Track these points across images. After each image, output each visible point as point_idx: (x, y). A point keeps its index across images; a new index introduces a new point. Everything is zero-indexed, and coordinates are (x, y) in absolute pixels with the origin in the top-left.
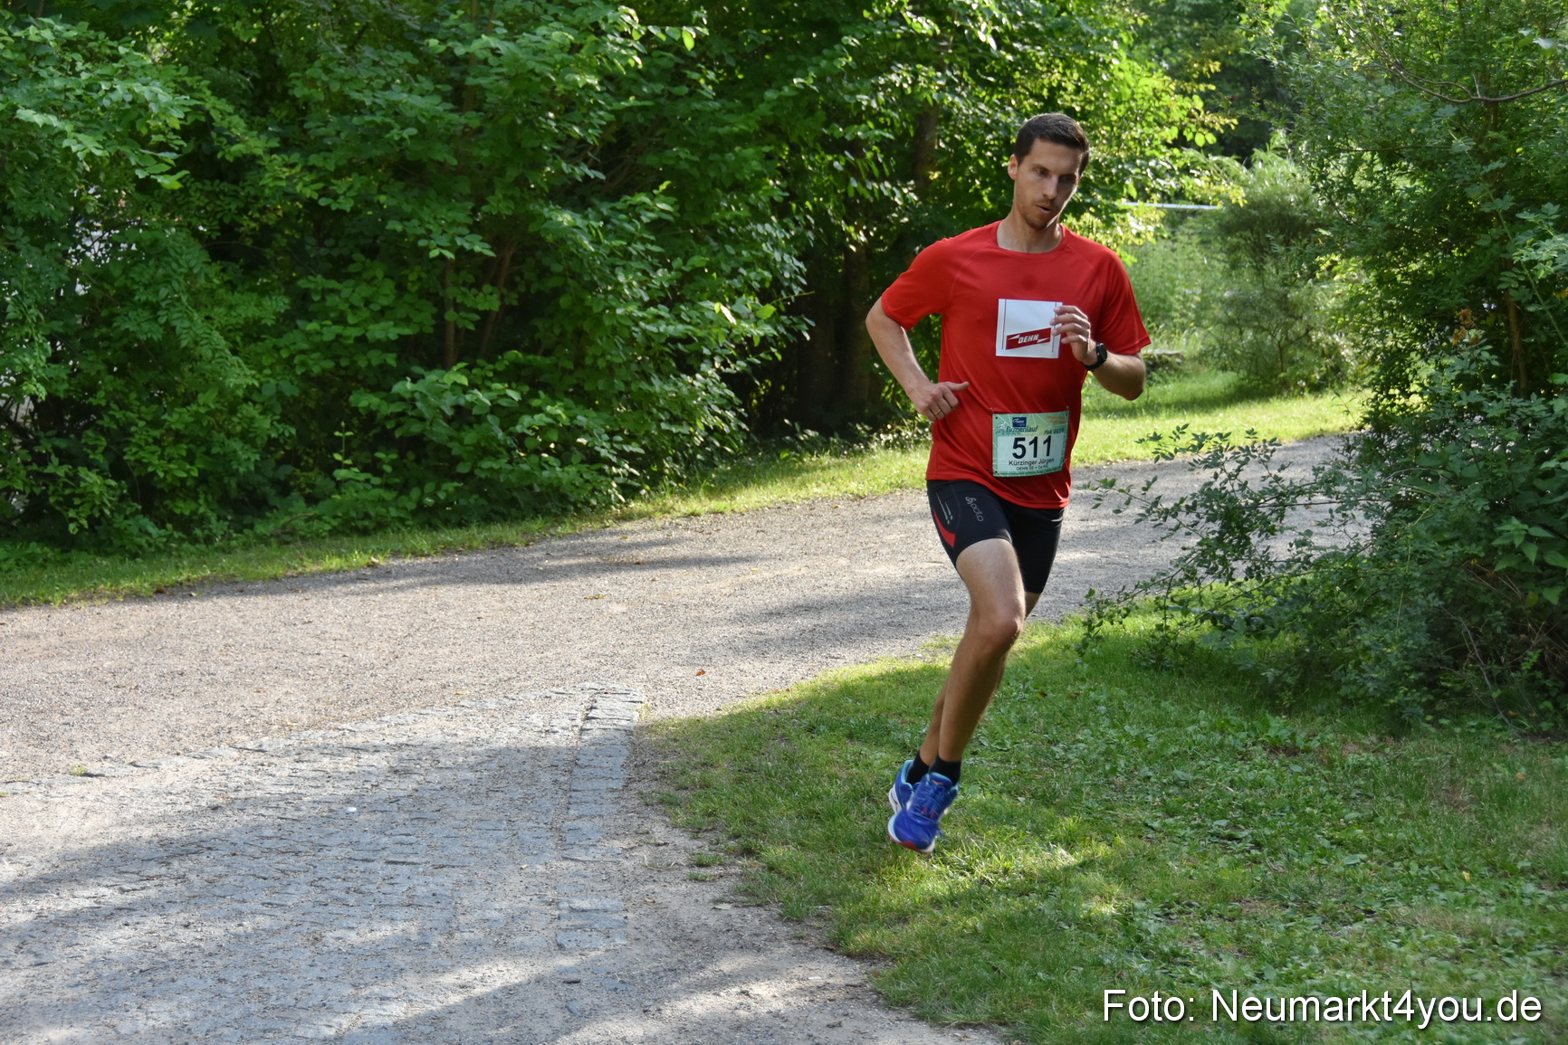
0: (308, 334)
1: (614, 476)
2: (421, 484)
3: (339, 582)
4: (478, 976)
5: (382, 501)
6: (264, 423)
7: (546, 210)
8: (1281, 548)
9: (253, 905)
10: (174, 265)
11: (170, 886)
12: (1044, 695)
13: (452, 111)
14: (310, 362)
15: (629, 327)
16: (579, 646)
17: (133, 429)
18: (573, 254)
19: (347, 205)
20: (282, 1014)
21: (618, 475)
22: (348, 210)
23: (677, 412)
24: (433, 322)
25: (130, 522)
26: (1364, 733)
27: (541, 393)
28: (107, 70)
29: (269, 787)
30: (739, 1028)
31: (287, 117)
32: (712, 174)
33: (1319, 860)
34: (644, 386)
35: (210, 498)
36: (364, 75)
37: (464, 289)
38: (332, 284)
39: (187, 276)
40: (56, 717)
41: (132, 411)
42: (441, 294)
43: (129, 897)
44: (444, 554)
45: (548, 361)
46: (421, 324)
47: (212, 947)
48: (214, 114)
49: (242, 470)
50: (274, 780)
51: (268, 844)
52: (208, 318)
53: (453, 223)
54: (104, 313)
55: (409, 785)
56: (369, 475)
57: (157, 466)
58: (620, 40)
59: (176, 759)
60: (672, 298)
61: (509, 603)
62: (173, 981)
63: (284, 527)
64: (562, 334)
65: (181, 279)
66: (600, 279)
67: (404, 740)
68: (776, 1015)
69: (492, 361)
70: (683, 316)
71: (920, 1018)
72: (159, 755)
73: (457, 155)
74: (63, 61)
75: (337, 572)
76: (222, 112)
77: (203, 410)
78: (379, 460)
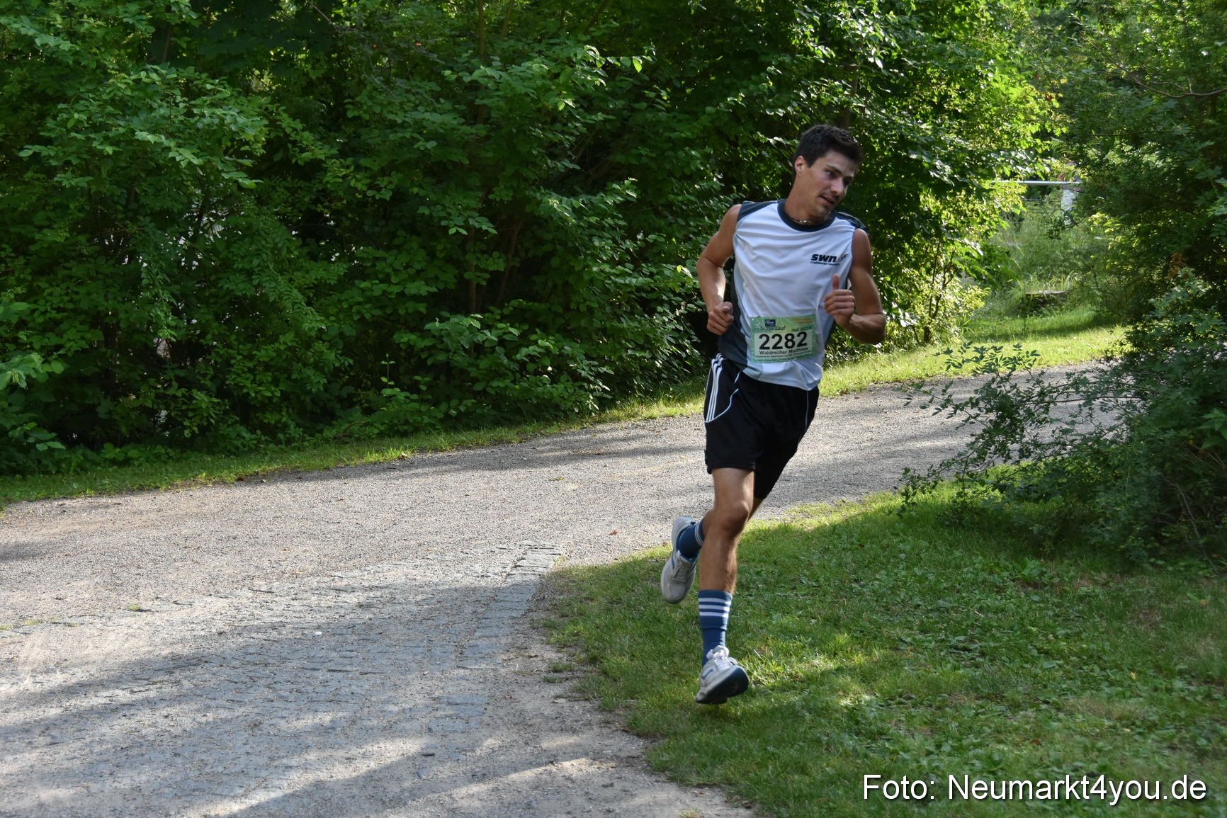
0: (363, 290)
1: (592, 391)
2: (448, 399)
3: (373, 471)
4: (362, 751)
5: (419, 412)
6: (331, 356)
7: (538, 194)
8: (1046, 434)
9: (219, 702)
10: (263, 242)
11: (168, 689)
12: (862, 546)
13: (463, 124)
14: (364, 311)
15: (603, 281)
16: (533, 514)
17: (233, 362)
18: (558, 228)
19: (387, 195)
20: (211, 779)
21: (594, 390)
22: (388, 198)
23: (641, 342)
24: (455, 281)
25: (229, 429)
26: (1098, 570)
27: (537, 330)
28: (198, 102)
29: (267, 617)
30: (536, 788)
31: (354, 132)
32: (667, 166)
33: (1026, 666)
34: (615, 324)
35: (291, 411)
36: (397, 100)
37: (479, 255)
38: (380, 254)
39: (273, 250)
40: (133, 570)
41: (232, 348)
42: (461, 259)
43: (135, 697)
44: (457, 450)
45: (544, 306)
46: (446, 283)
47: (179, 731)
48: (288, 131)
49: (314, 390)
50: (271, 612)
51: (248, 658)
52: (291, 280)
53: (467, 208)
54: (213, 278)
55: (367, 616)
56: (408, 394)
57: (250, 388)
58: (586, 68)
59: (209, 599)
60: (638, 258)
61: (493, 484)
62: (142, 755)
63: (345, 431)
64: (555, 287)
65: (268, 252)
66: (582, 245)
67: (376, 583)
68: (569, 779)
69: (501, 307)
70: (645, 271)
71: (672, 780)
72: (197, 596)
73: (470, 157)
74: (168, 96)
75: (375, 463)
76: (295, 129)
77: (282, 347)
78: (417, 382)
